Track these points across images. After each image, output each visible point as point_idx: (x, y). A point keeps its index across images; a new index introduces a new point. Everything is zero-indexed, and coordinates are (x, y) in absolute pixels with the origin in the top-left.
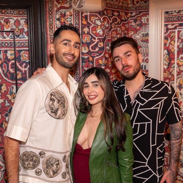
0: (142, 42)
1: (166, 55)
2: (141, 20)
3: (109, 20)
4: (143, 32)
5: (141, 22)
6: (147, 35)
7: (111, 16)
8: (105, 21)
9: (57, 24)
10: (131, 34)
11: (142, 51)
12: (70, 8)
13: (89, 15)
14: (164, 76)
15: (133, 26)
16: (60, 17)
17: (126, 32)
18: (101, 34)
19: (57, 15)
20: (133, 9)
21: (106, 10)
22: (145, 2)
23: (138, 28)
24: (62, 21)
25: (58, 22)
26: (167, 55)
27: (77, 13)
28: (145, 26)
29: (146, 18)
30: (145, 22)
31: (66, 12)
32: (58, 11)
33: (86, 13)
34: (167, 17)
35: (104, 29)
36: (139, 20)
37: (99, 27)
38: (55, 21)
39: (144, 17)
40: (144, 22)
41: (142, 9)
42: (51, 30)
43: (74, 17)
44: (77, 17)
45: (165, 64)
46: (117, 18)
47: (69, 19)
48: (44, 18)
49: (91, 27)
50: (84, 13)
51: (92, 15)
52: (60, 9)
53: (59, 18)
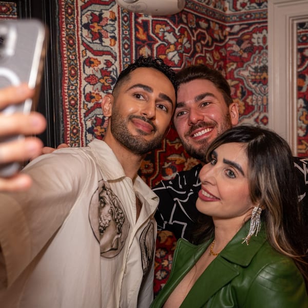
0: (253, 84)
1: (301, 110)
2: (251, 40)
3: (191, 35)
4: (255, 63)
5: (252, 43)
6: (265, 69)
7: (194, 27)
8: (183, 36)
9: (84, 35)
10: (232, 69)
11: (254, 102)
12: (112, 4)
13: (151, 21)
14: (300, 151)
15: (234, 52)
16: (91, 20)
17: (222, 63)
18: (176, 62)
19: (83, 16)
20: (234, 18)
21: (184, 14)
22: (260, 4)
23: (245, 55)
24: (96, 30)
25: (85, 32)
26: (304, 110)
27: (125, 16)
28: (260, 53)
29: (261, 36)
30: (258, 43)
31: (103, 11)
32: (85, 8)
33: (145, 16)
34: (302, 34)
35: (181, 51)
36: (247, 39)
37: (172, 47)
38: (79, 29)
39: (256, 33)
40: (256, 44)
41: (252, 18)
42: (71, 48)
43: (119, 22)
44: (126, 25)
45: (301, 128)
46: (206, 34)
47: (109, 26)
48: (55, 22)
49: (156, 46)
50: (140, 16)
51: (157, 20)
52: (91, 5)
53: (88, 23)
